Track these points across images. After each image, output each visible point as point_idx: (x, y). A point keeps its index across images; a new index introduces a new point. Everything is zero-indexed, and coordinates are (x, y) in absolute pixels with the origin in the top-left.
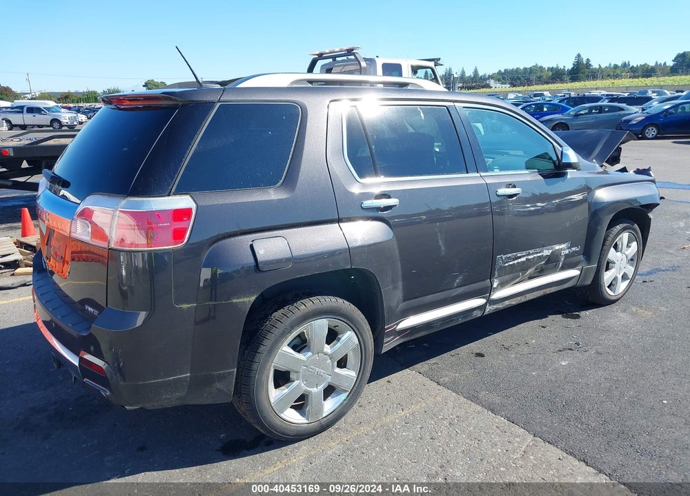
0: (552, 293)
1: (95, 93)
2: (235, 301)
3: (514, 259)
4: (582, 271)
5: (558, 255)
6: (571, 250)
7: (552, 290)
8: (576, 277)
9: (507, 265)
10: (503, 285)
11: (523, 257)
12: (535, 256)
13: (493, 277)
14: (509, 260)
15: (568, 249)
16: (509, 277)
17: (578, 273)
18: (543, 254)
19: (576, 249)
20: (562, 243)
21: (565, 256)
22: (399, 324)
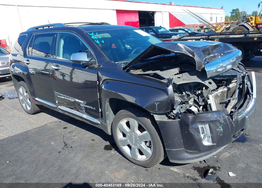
4: (101, 122)
5: (79, 104)
6: (88, 107)
7: (88, 123)
8: (99, 124)
9: (58, 96)
10: (60, 104)
11: (63, 96)
12: (67, 98)
13: (56, 99)
14: (58, 95)
15: (85, 105)
16: (61, 102)
17: (99, 123)
18: (70, 99)
19: (92, 108)
20: (79, 99)
21: (84, 107)
22: (35, 98)
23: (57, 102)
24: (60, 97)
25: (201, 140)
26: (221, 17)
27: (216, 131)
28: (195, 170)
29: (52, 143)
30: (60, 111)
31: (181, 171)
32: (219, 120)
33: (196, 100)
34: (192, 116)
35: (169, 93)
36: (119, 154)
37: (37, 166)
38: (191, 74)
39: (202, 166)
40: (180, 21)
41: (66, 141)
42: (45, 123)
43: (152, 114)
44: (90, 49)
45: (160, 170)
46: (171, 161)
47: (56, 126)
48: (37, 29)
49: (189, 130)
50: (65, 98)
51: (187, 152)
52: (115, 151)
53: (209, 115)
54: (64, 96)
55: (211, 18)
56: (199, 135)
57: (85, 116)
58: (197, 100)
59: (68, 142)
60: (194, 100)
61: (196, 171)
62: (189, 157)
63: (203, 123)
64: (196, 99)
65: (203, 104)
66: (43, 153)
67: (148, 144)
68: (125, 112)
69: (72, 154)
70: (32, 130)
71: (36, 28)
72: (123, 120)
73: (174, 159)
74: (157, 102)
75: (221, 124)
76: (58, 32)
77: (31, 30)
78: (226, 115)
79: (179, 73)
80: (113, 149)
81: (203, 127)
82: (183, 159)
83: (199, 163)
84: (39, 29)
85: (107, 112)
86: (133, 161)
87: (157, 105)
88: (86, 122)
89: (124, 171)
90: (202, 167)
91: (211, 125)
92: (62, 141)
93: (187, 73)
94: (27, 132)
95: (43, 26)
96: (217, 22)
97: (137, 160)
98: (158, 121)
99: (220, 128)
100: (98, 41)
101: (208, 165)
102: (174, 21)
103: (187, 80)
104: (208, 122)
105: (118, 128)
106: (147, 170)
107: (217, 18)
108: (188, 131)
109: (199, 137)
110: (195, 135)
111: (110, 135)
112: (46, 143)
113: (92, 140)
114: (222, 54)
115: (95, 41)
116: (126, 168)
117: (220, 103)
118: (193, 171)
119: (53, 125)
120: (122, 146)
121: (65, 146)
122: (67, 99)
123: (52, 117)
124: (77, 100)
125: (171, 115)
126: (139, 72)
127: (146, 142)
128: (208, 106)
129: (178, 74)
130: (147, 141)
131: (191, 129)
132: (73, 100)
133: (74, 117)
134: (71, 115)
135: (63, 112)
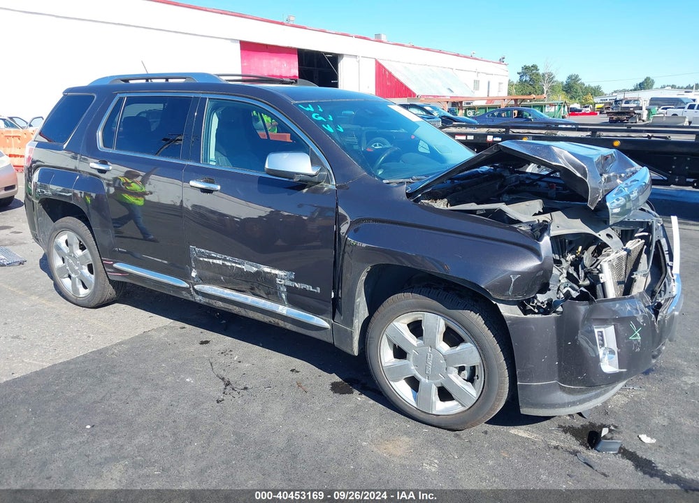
3: (208, 257)
4: (332, 325)
5: (271, 279)
6: (297, 285)
7: (289, 326)
8: (325, 329)
9: (201, 259)
10: (203, 279)
11: (219, 259)
12: (234, 265)
13: (190, 265)
14: (203, 255)
15: (291, 280)
16: (208, 274)
17: (326, 325)
18: (243, 267)
19: (311, 289)
20: (275, 267)
21: (288, 287)
22: (115, 262)
23: (194, 274)
24: (211, 261)
25: (597, 360)
26: (500, 83)
27: (628, 340)
28: (566, 433)
29: (188, 380)
30: (198, 298)
31: (536, 435)
32: (636, 317)
33: (572, 274)
34: (585, 307)
35: (543, 254)
36: (375, 402)
37: (174, 434)
38: (571, 215)
39: (578, 423)
40: (402, 84)
41: (222, 373)
42: (140, 331)
43: (495, 303)
44: (312, 146)
45: (487, 436)
46: (525, 411)
47: (177, 339)
48: (127, 81)
49: (576, 337)
50: (228, 264)
51: (563, 389)
52: (363, 396)
53: (617, 305)
54: (225, 259)
55: (476, 82)
56: (595, 351)
57: (283, 309)
58: (575, 274)
59: (230, 377)
60: (568, 273)
61: (568, 434)
62: (566, 401)
63: (604, 322)
64: (571, 272)
65: (587, 282)
66: (173, 403)
67: (466, 374)
68: (413, 298)
69: (255, 404)
70: (112, 346)
71: (123, 78)
72: (404, 318)
73: (532, 405)
74: (515, 273)
75: (638, 325)
76: (208, 96)
77: (107, 83)
78: (646, 307)
79: (542, 211)
80: (356, 392)
81: (601, 332)
82: (553, 406)
83: (568, 418)
84: (131, 82)
85: (358, 297)
86: (422, 416)
87: (513, 280)
88: (282, 324)
89: (405, 439)
90: (579, 426)
91: (619, 327)
92: (213, 375)
93: (559, 213)
94: (100, 352)
95: (147, 77)
96: (490, 95)
97: (434, 413)
98: (510, 318)
99: (636, 335)
100: (328, 126)
101: (590, 423)
102: (388, 84)
103: (564, 228)
104: (615, 320)
105: (384, 337)
106: (457, 435)
107: (489, 83)
108: (575, 341)
109: (595, 354)
110: (589, 348)
111: (354, 356)
112: (169, 379)
113: (292, 371)
114: (623, 175)
115: (323, 126)
116: (407, 433)
117: (618, 282)
118: (562, 436)
119: (166, 336)
120: (392, 381)
121: (227, 385)
122: (232, 266)
123: (152, 314)
124: (267, 269)
125: (534, 305)
126: (441, 204)
127: (461, 369)
128: (599, 287)
129: (540, 213)
130: (464, 367)
131: (582, 336)
132: (255, 269)
133: (243, 312)
134: (235, 307)
135: (207, 300)
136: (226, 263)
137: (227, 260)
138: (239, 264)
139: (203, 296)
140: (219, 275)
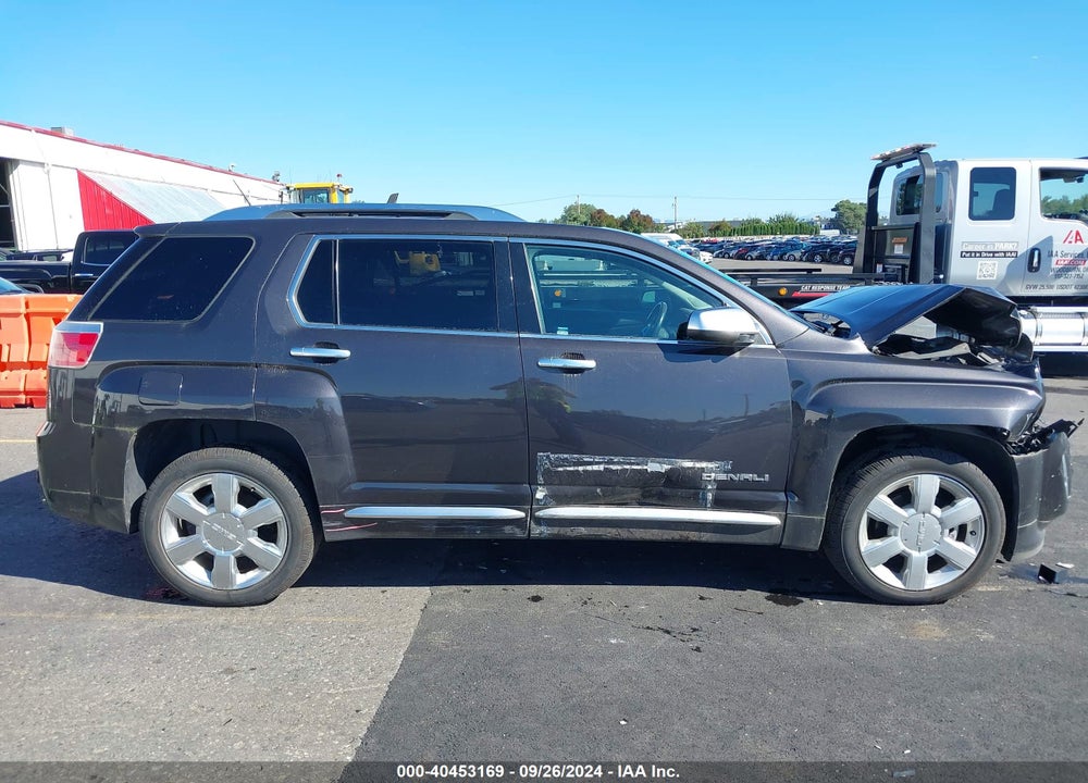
0: (710, 544)
1: (758, 221)
2: (117, 428)
3: (575, 464)
4: (785, 519)
5: (693, 476)
6: (735, 477)
8: (772, 527)
9: (559, 470)
10: (559, 499)
11: (598, 463)
12: (628, 467)
13: (533, 482)
14: (565, 462)
15: (726, 472)
16: (572, 489)
17: (774, 521)
18: (646, 467)
19: (755, 479)
20: (700, 459)
21: (719, 482)
22: (347, 509)
23: (540, 495)
24: (581, 468)
30: (539, 531)
50: (617, 467)
51: (1040, 526)
54: (610, 462)
87: (1028, 419)
92: (630, 628)
105: (865, 515)
113: (701, 599)
118: (1016, 581)
122: (624, 470)
124: (688, 464)
132: (667, 467)
133: (624, 534)
134: (609, 530)
135: (555, 530)
136: (611, 466)
137: (614, 463)
138: (638, 464)
139: (549, 526)
140: (593, 488)
